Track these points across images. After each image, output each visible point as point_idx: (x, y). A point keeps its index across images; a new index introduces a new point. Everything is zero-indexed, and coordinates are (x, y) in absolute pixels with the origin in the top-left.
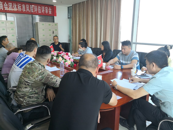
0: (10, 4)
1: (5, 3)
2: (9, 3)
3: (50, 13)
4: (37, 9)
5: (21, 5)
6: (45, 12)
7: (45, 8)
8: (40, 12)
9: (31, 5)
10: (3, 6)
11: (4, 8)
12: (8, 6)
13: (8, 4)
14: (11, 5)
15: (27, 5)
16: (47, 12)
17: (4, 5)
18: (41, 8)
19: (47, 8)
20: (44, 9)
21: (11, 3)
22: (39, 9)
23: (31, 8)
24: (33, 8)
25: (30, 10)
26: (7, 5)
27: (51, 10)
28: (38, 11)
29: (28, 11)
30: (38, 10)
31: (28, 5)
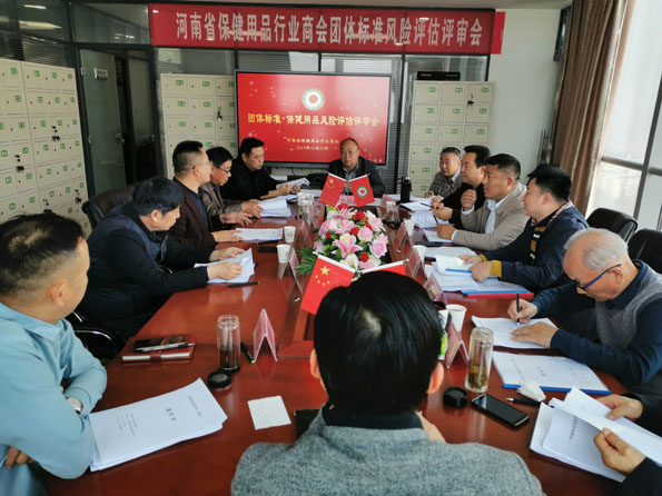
0: (334, 22)
1: (322, 17)
2: (333, 19)
3: (473, 43)
4: (426, 32)
5: (370, 23)
6: (454, 39)
7: (455, 24)
8: (436, 42)
9: (403, 20)
10: (315, 29)
11: (316, 37)
12: (328, 29)
13: (328, 21)
14: (336, 25)
15: (390, 20)
16: (464, 40)
17: (318, 26)
18: (442, 25)
19: (466, 23)
20: (451, 29)
21: (339, 19)
22: (433, 29)
23: (402, 29)
24: (410, 27)
25: (398, 36)
26: (325, 26)
27: (480, 29)
28: (425, 39)
29: (391, 42)
30: (427, 35)
31: (394, 20)
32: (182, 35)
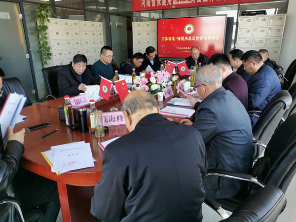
32: (143, 6)
